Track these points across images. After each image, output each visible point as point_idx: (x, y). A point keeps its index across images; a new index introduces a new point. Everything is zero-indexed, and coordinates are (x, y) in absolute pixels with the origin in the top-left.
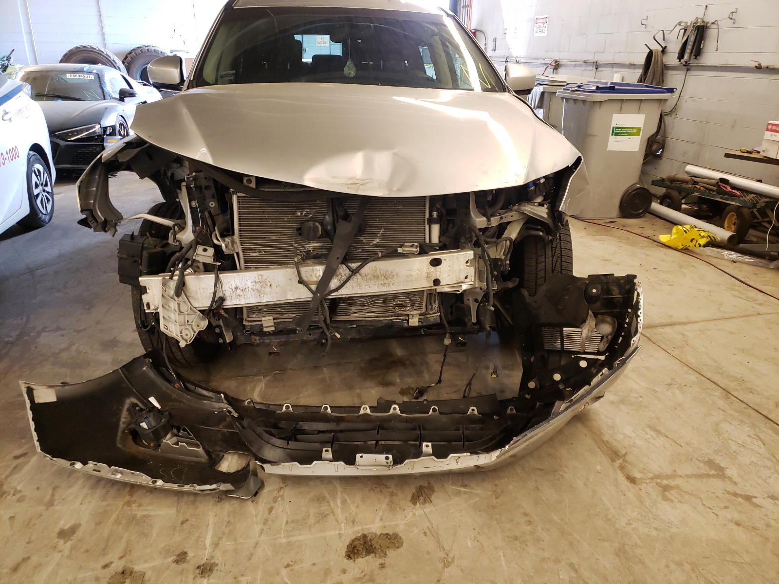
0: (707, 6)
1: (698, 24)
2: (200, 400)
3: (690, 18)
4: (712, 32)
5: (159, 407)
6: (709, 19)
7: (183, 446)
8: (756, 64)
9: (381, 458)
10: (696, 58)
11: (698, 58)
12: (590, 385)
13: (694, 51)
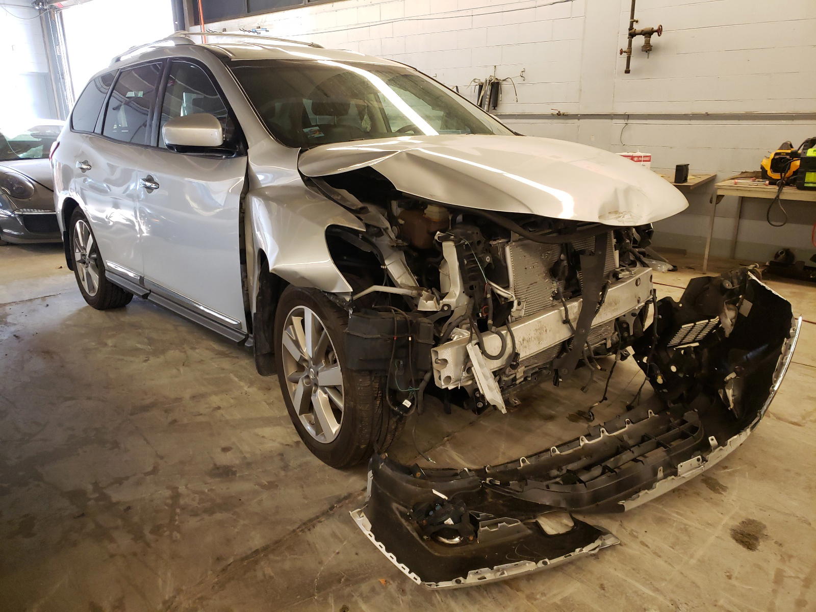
0: (495, 67)
1: (493, 81)
2: (446, 481)
3: (484, 76)
4: (505, 87)
5: (447, 498)
6: (501, 77)
7: (503, 526)
8: (557, 112)
9: (693, 461)
10: (494, 109)
11: (496, 108)
12: (781, 353)
13: (491, 103)
